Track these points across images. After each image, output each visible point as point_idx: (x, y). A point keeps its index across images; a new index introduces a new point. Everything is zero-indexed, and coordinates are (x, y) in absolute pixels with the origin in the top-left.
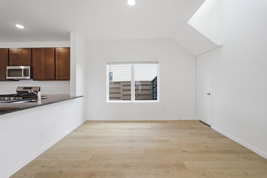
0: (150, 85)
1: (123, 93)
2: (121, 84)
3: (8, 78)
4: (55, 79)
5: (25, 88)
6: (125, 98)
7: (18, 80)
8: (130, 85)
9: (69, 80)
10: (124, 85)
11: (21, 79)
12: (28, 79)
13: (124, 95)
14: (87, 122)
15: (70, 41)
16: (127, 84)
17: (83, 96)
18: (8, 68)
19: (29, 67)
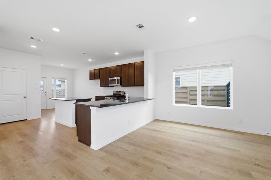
0: (224, 90)
1: (190, 97)
2: (189, 89)
3: (110, 85)
4: (134, 86)
5: (117, 92)
6: (192, 102)
7: (113, 87)
8: (196, 90)
9: (143, 86)
10: (191, 90)
11: (115, 86)
12: (119, 86)
13: (191, 100)
14: (156, 120)
15: (144, 56)
16: (194, 89)
17: (153, 99)
18: (110, 79)
19: (119, 78)
